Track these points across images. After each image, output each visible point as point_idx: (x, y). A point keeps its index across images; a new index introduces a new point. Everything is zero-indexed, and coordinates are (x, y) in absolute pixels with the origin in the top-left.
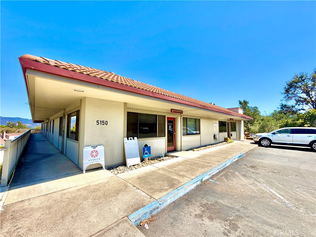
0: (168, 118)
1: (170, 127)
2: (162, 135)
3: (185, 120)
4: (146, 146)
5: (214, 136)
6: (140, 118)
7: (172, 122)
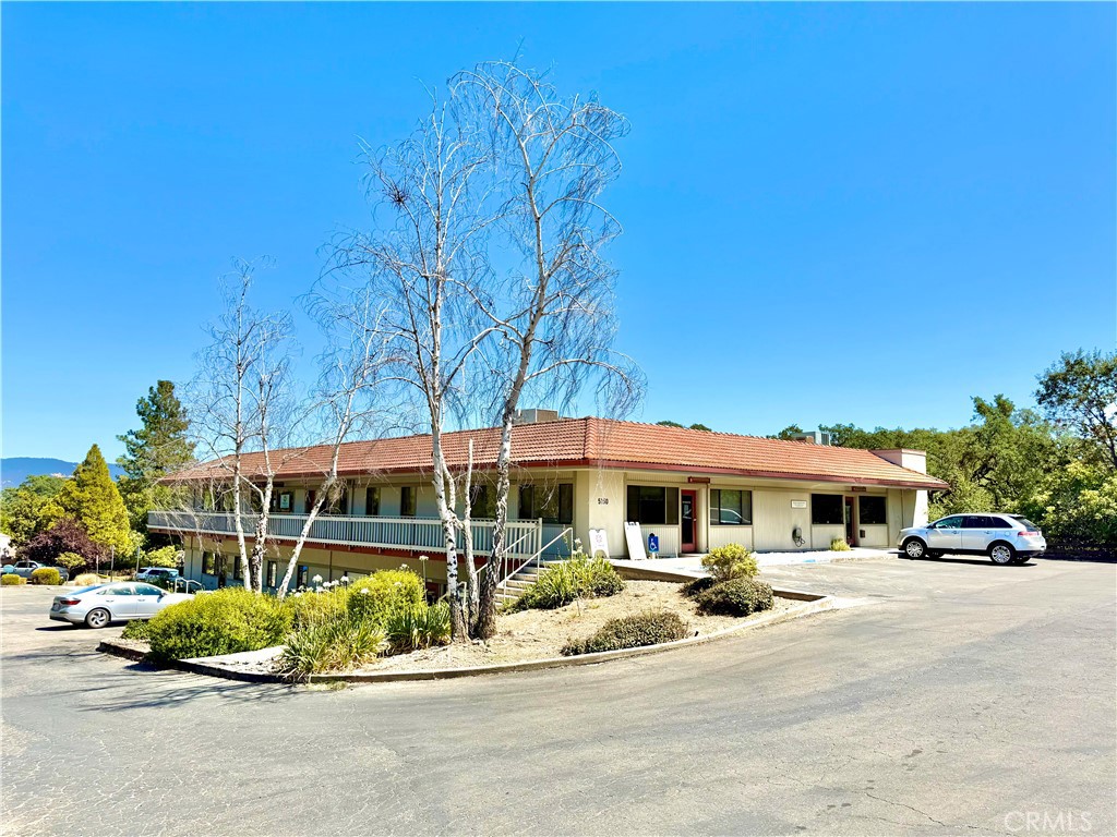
0: (683, 491)
1: (686, 507)
2: (673, 521)
3: (716, 495)
4: (652, 535)
5: (794, 532)
6: (642, 492)
7: (691, 498)
